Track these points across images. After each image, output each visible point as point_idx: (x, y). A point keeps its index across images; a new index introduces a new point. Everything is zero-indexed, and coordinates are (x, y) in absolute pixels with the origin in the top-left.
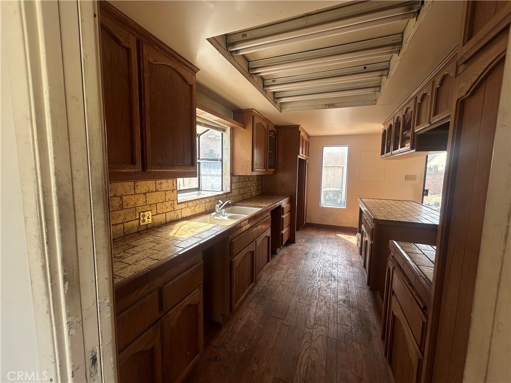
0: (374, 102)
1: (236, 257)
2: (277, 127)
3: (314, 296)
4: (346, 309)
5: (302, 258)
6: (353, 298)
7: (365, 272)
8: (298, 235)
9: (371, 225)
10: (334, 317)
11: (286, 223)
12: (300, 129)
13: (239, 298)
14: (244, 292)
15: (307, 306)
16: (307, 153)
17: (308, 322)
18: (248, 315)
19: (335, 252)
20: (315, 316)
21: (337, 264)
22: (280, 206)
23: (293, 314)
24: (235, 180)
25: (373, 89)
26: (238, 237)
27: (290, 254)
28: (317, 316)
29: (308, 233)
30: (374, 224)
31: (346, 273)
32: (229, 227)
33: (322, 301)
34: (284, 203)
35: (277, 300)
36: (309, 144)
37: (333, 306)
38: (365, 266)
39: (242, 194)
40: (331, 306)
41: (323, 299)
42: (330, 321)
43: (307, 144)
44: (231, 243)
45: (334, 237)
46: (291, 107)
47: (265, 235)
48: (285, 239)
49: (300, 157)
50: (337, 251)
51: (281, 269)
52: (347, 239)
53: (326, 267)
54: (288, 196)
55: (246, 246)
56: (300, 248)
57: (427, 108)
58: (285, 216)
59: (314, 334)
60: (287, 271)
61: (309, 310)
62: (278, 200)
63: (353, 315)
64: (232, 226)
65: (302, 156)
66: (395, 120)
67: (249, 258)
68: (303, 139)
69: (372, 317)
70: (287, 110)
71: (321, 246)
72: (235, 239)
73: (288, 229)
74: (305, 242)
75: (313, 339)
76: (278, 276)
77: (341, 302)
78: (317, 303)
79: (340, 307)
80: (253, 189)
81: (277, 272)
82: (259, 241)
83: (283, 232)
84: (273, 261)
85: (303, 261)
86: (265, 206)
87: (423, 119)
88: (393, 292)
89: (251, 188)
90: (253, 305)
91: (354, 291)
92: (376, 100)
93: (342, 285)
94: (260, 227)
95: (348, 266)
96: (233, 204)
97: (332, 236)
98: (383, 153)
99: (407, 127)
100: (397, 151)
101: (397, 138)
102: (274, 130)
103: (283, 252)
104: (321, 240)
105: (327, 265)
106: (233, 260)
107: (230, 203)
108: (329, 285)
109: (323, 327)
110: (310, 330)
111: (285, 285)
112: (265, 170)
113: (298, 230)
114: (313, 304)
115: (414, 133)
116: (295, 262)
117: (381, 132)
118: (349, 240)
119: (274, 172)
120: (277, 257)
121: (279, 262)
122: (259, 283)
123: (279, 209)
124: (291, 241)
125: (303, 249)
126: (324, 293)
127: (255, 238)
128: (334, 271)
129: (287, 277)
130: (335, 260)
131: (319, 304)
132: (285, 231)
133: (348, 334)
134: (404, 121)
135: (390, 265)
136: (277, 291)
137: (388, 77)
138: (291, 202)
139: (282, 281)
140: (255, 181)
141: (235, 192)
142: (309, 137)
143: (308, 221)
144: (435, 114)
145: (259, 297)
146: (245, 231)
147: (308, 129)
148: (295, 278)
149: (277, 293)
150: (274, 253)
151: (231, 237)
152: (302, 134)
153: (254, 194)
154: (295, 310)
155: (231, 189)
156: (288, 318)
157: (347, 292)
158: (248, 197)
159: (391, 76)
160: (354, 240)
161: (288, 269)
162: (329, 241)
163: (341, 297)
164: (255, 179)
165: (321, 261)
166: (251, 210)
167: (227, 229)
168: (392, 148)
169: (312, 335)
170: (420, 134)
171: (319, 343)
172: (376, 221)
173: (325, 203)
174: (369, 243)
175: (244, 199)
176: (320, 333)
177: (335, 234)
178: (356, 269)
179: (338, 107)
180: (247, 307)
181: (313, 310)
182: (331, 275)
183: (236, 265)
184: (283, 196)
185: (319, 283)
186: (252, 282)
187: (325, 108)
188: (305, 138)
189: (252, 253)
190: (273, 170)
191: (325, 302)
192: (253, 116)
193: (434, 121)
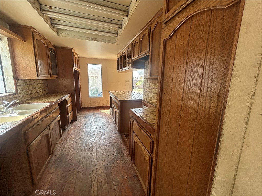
0: (115, 42)
1: (32, 143)
2: (55, 46)
3: (94, 146)
4: (111, 147)
5: (82, 128)
6: (113, 140)
7: (116, 126)
8: (78, 115)
9: (118, 103)
10: (106, 153)
11: (70, 110)
12: (73, 51)
13: (40, 171)
14: (44, 165)
15: (91, 154)
16: (79, 67)
17: (93, 163)
18: (50, 179)
19: (100, 120)
20: (97, 157)
21: (102, 126)
22: (65, 100)
23: (83, 162)
24: (19, 83)
25: (114, 35)
26: (32, 128)
27: (75, 128)
28: (98, 157)
29: (84, 113)
30: (119, 103)
31: (108, 129)
32: (20, 122)
33: (98, 147)
34: (67, 98)
35: (72, 159)
36: (79, 62)
37: (105, 148)
38: (116, 123)
39: (30, 95)
40: (104, 148)
41: (99, 146)
42: (104, 156)
43: (78, 62)
44: (25, 135)
45: (98, 112)
46: (66, 34)
47: (56, 121)
48: (70, 119)
49: (75, 69)
50: (101, 119)
51: (71, 138)
52: (105, 112)
53: (97, 129)
54: (69, 93)
55: (40, 132)
56: (80, 122)
57: (137, 49)
58: (69, 106)
59: (98, 168)
60: (75, 139)
61: (93, 156)
62: (63, 96)
63: (114, 149)
64: (24, 120)
65: (75, 68)
66: (123, 53)
67: (45, 140)
68: (75, 58)
69: (122, 145)
70: (63, 35)
71: (93, 119)
72: (29, 131)
73: (72, 113)
74: (83, 118)
75: (98, 171)
76: (69, 144)
77: (108, 144)
78: (96, 150)
79: (108, 147)
80: (40, 90)
81: (68, 141)
82: (52, 126)
83: (69, 116)
84: (64, 135)
85: (84, 130)
86: (53, 101)
87: (136, 54)
88: (134, 132)
89: (38, 89)
90: (53, 170)
91: (113, 136)
92: (115, 41)
93: (107, 136)
94: (51, 115)
95: (108, 125)
96: (22, 103)
97: (97, 112)
98: (118, 69)
99: (129, 57)
100: (125, 68)
101: (124, 63)
102: (53, 48)
103: (70, 128)
104: (92, 116)
105: (98, 127)
106: (29, 147)
107: (17, 102)
108: (101, 138)
109: (102, 161)
110: (95, 166)
111: (75, 147)
112: (49, 76)
113: (78, 112)
114: (94, 151)
115: (132, 60)
116: (79, 132)
117: (117, 59)
118: (106, 112)
119: (57, 78)
120: (66, 132)
121: (68, 134)
122: (56, 153)
123: (65, 102)
124: (75, 119)
125: (83, 123)
126: (99, 143)
127: (48, 124)
128: (101, 130)
129: (76, 142)
130: (101, 124)
131: (97, 150)
132: (70, 115)
133: (114, 158)
134: (128, 54)
135: (131, 120)
136: (70, 153)
137: (122, 29)
138: (72, 96)
139: (73, 145)
140: (41, 84)
141: (22, 93)
142: (79, 57)
143: (83, 106)
144: (141, 52)
145: (57, 162)
146: (38, 122)
147: (78, 52)
148: (81, 141)
149: (71, 154)
150: (64, 130)
151: (23, 130)
152: (74, 54)
153: (41, 93)
154: (84, 159)
155: (17, 91)
156: (81, 166)
157: (110, 138)
158: (36, 96)
159: (123, 29)
160: (108, 112)
161: (75, 137)
162: (96, 115)
163: (107, 142)
164: (41, 83)
165: (94, 127)
166: (42, 105)
167: (18, 124)
168: (122, 67)
169: (97, 169)
170: (135, 61)
171: (101, 171)
172: (120, 101)
173: (91, 95)
174: (118, 112)
175: (33, 98)
176: (101, 165)
177: (99, 111)
178: (111, 126)
179: (96, 41)
180: (48, 174)
181: (95, 155)
182: (101, 132)
183: (32, 150)
184: (66, 93)
185: (95, 138)
186: (50, 155)
187: (89, 40)
188: (77, 57)
189: (47, 135)
190: (56, 76)
191: (101, 148)
192: (33, 33)
193: (141, 55)
